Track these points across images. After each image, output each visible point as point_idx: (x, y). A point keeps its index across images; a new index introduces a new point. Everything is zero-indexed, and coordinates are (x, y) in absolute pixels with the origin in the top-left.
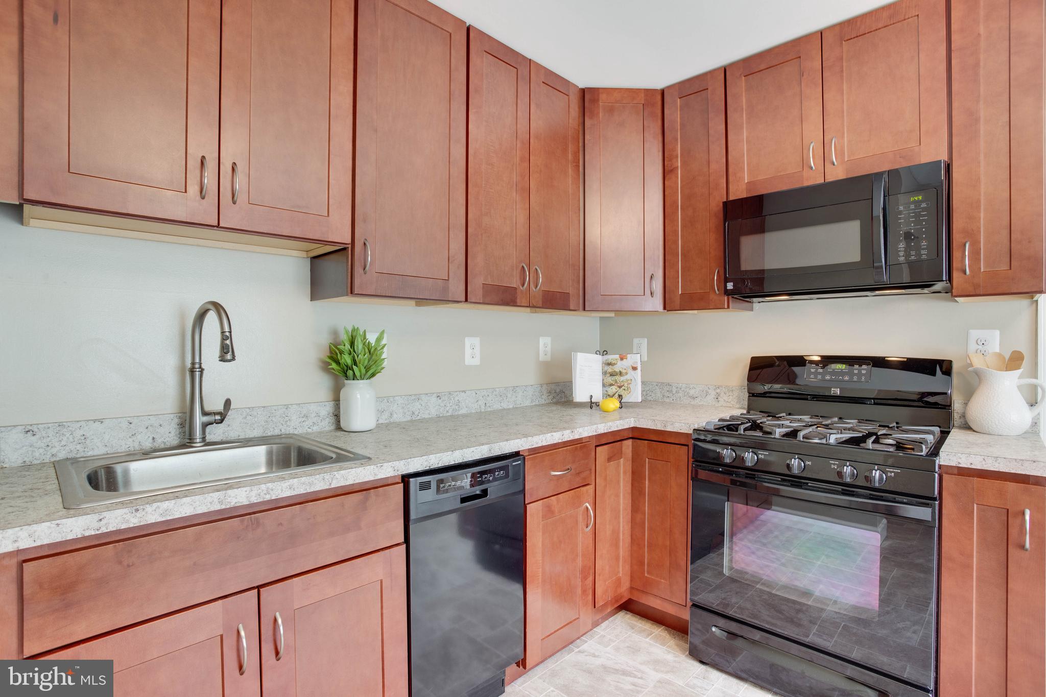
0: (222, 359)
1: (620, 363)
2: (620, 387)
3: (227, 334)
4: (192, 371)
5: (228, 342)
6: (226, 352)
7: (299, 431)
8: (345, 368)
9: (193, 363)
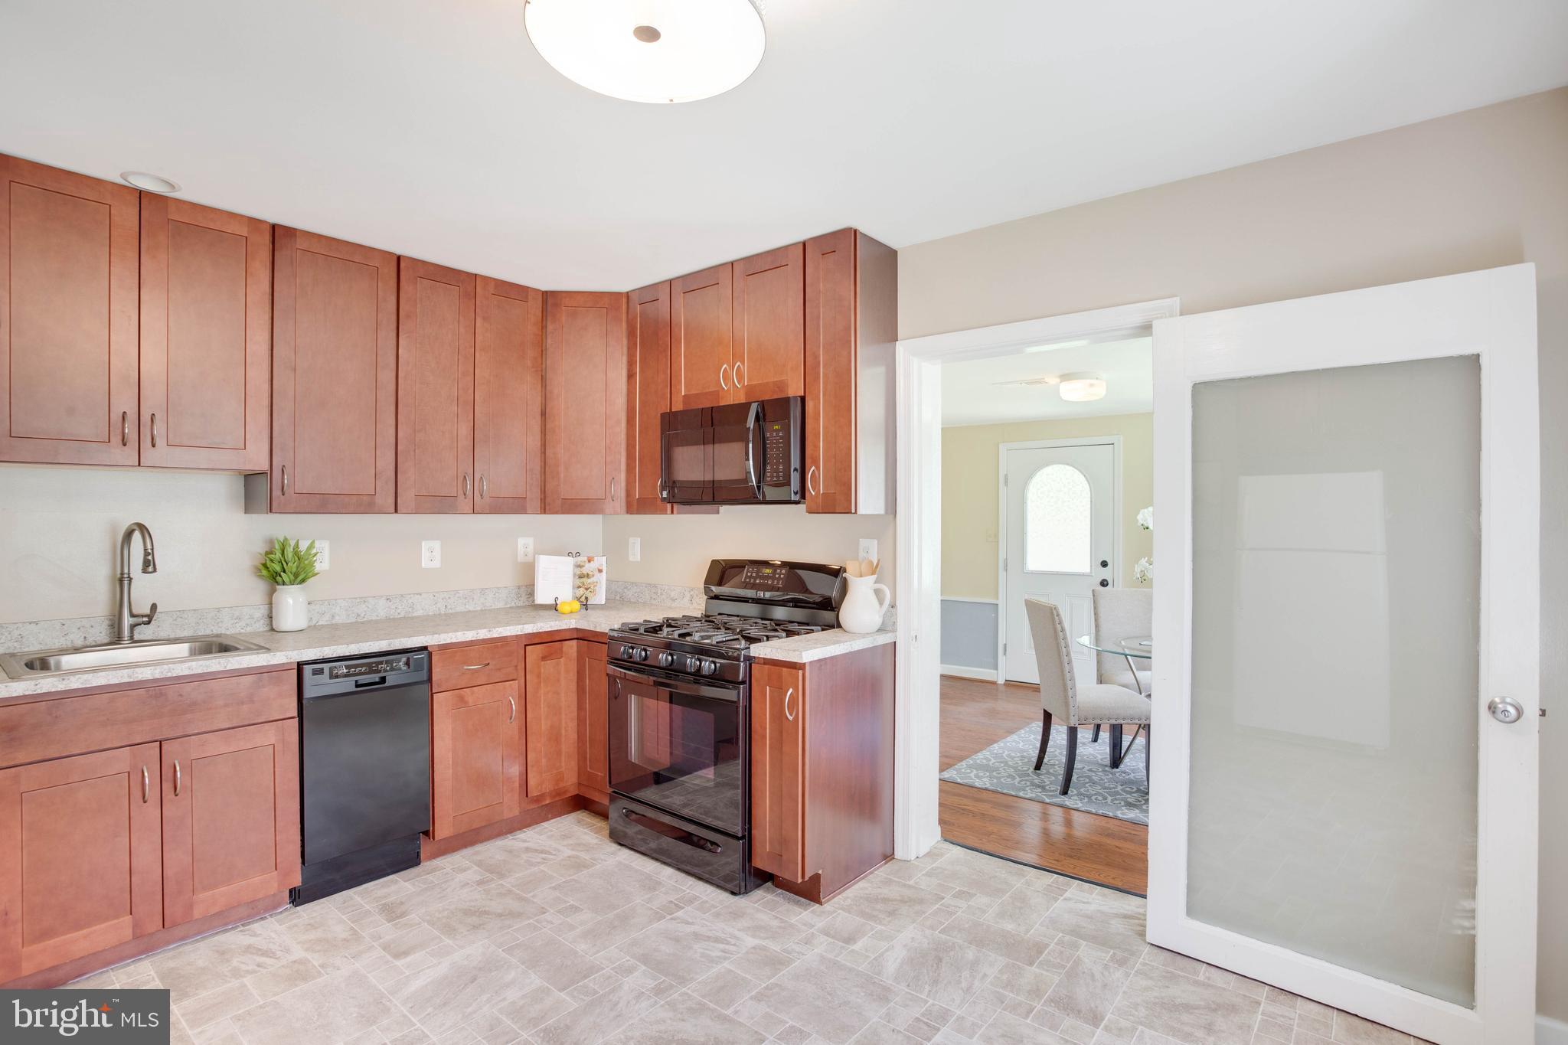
0: (145, 571)
1: (587, 565)
2: (587, 589)
3: (150, 551)
4: (121, 581)
5: (150, 557)
6: (149, 565)
7: (231, 632)
8: (275, 574)
9: (122, 574)
